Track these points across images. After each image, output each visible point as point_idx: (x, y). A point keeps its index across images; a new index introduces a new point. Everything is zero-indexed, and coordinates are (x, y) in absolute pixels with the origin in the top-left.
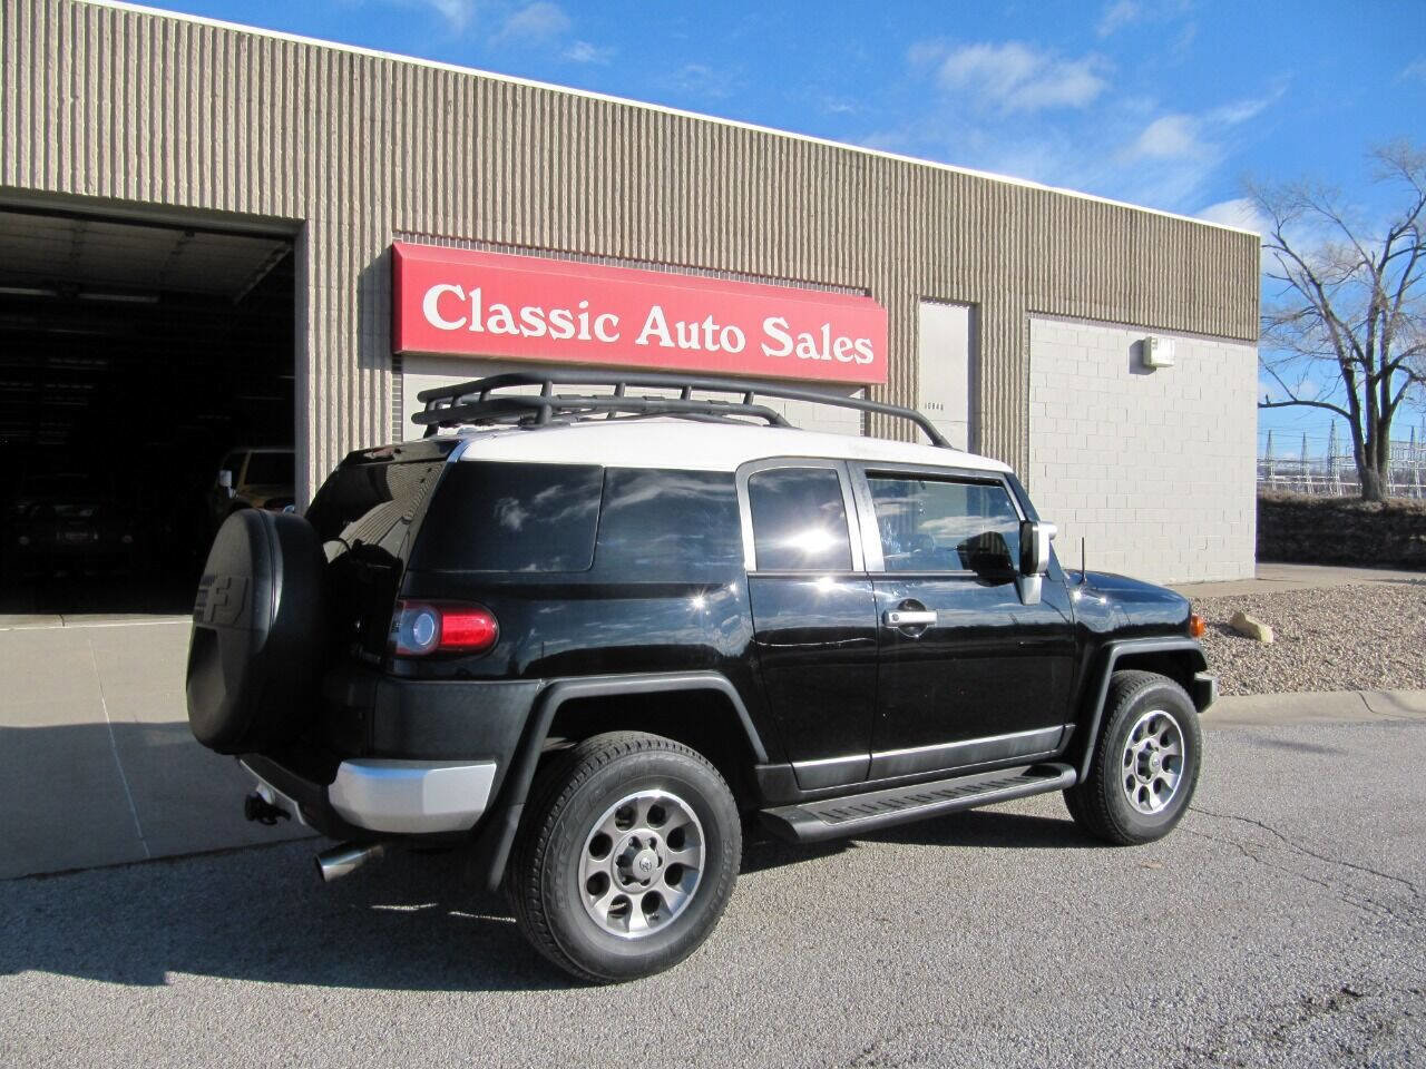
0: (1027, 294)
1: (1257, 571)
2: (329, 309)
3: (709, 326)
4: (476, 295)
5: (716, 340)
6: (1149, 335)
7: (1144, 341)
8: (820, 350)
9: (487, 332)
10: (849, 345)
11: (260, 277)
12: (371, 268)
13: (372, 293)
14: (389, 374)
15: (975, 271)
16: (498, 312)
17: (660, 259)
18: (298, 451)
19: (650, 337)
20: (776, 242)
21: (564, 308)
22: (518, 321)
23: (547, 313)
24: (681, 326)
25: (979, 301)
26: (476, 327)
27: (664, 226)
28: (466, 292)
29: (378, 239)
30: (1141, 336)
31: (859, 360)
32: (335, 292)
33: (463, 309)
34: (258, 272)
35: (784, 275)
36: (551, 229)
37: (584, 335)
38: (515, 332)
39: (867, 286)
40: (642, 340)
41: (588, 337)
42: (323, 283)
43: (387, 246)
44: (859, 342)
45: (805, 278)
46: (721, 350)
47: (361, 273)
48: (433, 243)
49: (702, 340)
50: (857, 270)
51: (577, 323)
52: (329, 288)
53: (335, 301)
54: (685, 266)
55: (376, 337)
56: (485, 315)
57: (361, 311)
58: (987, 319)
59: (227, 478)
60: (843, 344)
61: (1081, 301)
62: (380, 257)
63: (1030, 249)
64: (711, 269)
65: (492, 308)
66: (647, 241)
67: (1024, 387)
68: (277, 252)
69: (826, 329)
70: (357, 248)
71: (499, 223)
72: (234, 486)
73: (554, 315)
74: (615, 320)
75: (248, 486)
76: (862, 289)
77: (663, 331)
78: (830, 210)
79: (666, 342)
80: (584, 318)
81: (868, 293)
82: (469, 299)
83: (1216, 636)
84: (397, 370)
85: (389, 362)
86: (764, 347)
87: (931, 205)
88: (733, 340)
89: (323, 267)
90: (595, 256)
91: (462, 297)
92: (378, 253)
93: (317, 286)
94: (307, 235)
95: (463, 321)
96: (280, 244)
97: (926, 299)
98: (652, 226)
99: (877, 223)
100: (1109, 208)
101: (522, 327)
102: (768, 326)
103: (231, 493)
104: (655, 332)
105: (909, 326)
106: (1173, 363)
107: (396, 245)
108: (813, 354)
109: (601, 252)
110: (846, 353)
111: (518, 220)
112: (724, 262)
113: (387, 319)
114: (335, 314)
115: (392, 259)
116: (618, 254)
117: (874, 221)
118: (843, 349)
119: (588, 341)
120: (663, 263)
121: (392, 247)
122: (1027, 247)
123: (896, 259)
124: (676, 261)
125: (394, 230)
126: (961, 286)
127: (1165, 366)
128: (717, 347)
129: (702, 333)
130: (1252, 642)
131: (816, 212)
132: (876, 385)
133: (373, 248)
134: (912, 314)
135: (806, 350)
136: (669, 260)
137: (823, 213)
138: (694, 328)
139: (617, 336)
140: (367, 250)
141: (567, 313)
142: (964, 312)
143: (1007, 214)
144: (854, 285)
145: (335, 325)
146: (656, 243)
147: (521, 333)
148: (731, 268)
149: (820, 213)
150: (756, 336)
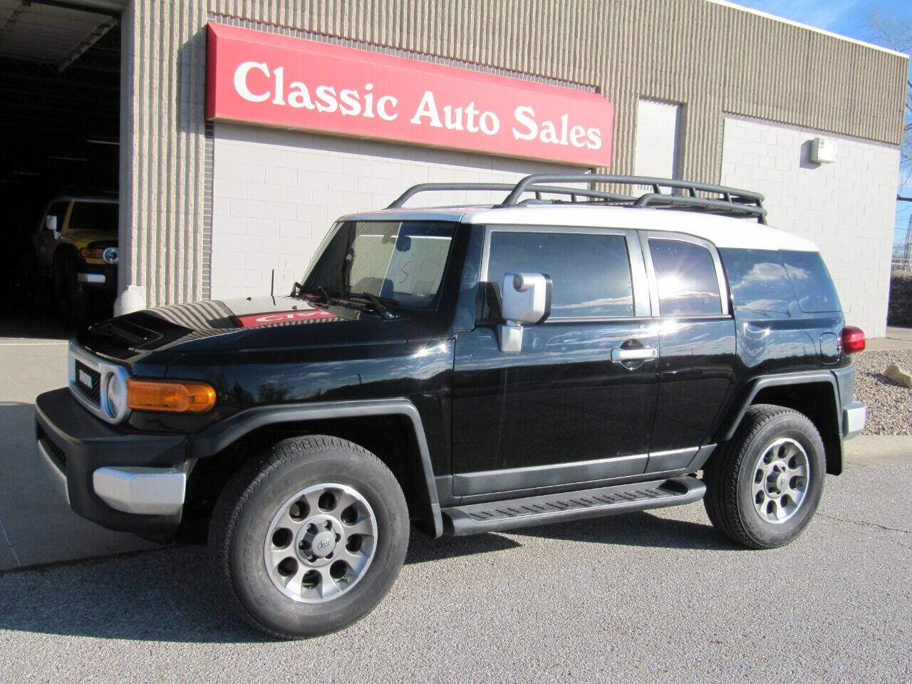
0: (724, 98)
1: (887, 331)
2: (151, 77)
3: (471, 111)
4: (279, 72)
5: (476, 123)
6: (817, 136)
7: (812, 141)
8: (559, 136)
9: (287, 105)
10: (583, 133)
11: (84, 49)
12: (188, 44)
13: (189, 66)
14: (202, 137)
15: (684, 76)
16: (297, 89)
17: (432, 52)
18: (121, 202)
19: (422, 118)
20: (527, 43)
21: (352, 89)
22: (314, 97)
23: (338, 92)
24: (448, 110)
25: (686, 101)
26: (279, 100)
27: (436, 23)
28: (271, 70)
29: (195, 18)
30: (810, 136)
31: (590, 146)
32: (157, 63)
33: (268, 84)
34: (83, 44)
35: (532, 72)
36: (342, 20)
37: (369, 113)
38: (311, 107)
39: (597, 84)
40: (416, 120)
41: (372, 116)
42: (147, 54)
43: (203, 25)
44: (591, 130)
45: (549, 75)
46: (480, 131)
47: (180, 48)
48: (242, 25)
49: (464, 123)
50: (590, 70)
51: (362, 103)
52: (152, 59)
53: (156, 71)
54: (451, 59)
55: (192, 105)
56: (287, 91)
57: (179, 81)
58: (691, 117)
59: (53, 223)
60: (577, 132)
61: (765, 106)
62: (196, 36)
63: (728, 59)
64: (472, 63)
65: (293, 85)
66: (422, 35)
67: (717, 174)
68: (103, 26)
69: (565, 118)
70: (177, 26)
71: (299, 12)
72: (59, 229)
73: (344, 94)
74: (394, 101)
75: (72, 230)
76: (593, 86)
77: (433, 114)
78: (571, 17)
79: (436, 123)
80: (369, 98)
81: (598, 90)
82: (273, 76)
83: (876, 384)
84: (210, 134)
85: (202, 127)
86: (515, 131)
87: (652, 18)
88: (489, 123)
89: (147, 41)
90: (378, 45)
91: (268, 75)
92: (195, 32)
93: (142, 57)
94: (134, 11)
95: (267, 95)
96: (107, 19)
97: (645, 98)
98: (426, 22)
99: (608, 31)
100: (793, 29)
101: (316, 102)
102: (519, 114)
103: (57, 235)
104: (426, 114)
105: (629, 120)
106: (834, 160)
107: (211, 25)
108: (554, 140)
109: (383, 42)
110: (580, 140)
111: (315, 11)
112: (483, 58)
113: (202, 89)
114: (156, 82)
115: (208, 36)
116: (397, 45)
117: (606, 30)
118: (578, 136)
119: (371, 118)
120: (433, 56)
121: (207, 27)
122: (726, 58)
123: (622, 62)
124: (445, 54)
125: (209, 12)
126: (672, 88)
127: (828, 162)
128: (476, 130)
129: (465, 117)
130: (906, 390)
131: (560, 19)
132: (601, 167)
133: (190, 26)
134: (632, 110)
135: (548, 135)
136: (439, 53)
137: (565, 20)
138: (459, 111)
139: (395, 116)
140: (186, 28)
141: (355, 93)
142: (672, 110)
143: (713, 29)
144: (587, 83)
145: (156, 92)
146: (429, 38)
147: (316, 107)
148: (490, 63)
149: (563, 20)
150: (509, 122)
